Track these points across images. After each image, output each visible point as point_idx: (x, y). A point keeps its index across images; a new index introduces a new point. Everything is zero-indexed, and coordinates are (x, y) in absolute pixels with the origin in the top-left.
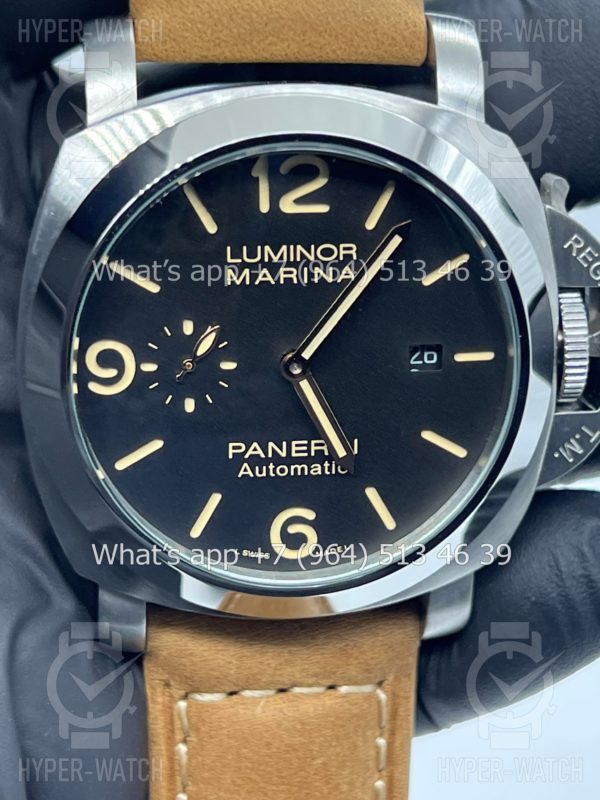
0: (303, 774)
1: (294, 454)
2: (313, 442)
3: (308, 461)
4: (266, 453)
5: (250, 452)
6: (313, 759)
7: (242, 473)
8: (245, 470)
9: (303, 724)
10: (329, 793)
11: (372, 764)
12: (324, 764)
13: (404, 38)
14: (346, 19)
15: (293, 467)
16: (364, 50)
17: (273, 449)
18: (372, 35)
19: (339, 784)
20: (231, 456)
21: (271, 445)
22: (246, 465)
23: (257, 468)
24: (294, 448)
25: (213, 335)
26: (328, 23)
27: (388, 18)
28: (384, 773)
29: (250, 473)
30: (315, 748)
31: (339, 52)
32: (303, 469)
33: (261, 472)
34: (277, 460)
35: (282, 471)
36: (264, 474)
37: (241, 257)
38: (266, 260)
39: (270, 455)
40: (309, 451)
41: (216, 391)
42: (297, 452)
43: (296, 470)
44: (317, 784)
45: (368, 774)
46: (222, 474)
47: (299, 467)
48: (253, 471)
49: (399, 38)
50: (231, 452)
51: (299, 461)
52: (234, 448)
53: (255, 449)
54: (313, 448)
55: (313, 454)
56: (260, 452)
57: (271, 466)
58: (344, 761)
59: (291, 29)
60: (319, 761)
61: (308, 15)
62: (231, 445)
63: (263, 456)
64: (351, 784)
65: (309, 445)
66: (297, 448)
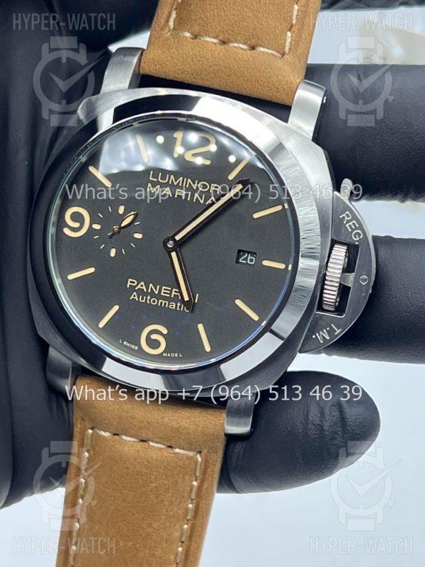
0: (143, 488)
1: (162, 294)
2: (174, 290)
3: (169, 299)
4: (147, 290)
5: (139, 286)
6: (151, 483)
7: (132, 297)
8: (134, 296)
9: (149, 462)
10: (157, 504)
11: (186, 494)
12: (156, 487)
13: (284, 90)
14: (254, 72)
15: (160, 301)
16: (261, 91)
17: (152, 288)
18: (266, 84)
19: (163, 500)
20: (128, 286)
21: (151, 285)
22: (135, 293)
23: (141, 297)
24: (163, 291)
25: (133, 216)
26: (243, 73)
27: (277, 77)
28: (194, 501)
29: (136, 298)
30: (153, 477)
31: (248, 90)
32: (165, 304)
33: (142, 299)
34: (152, 294)
35: (154, 301)
36: (144, 301)
37: (158, 179)
38: (170, 183)
39: (149, 291)
40: (171, 294)
41: (128, 248)
42: (164, 293)
43: (162, 303)
44: (151, 497)
45: (183, 500)
46: (121, 295)
47: (164, 302)
48: (138, 298)
49: (281, 89)
50: (129, 283)
51: (164, 298)
52: (131, 282)
53: (142, 286)
54: (173, 293)
55: (172, 296)
56: (144, 288)
57: (149, 298)
58: (168, 489)
59: (223, 71)
60: (154, 485)
61: (234, 67)
62: (130, 280)
63: (145, 290)
64: (171, 502)
65: (171, 291)
66: (165, 290)
